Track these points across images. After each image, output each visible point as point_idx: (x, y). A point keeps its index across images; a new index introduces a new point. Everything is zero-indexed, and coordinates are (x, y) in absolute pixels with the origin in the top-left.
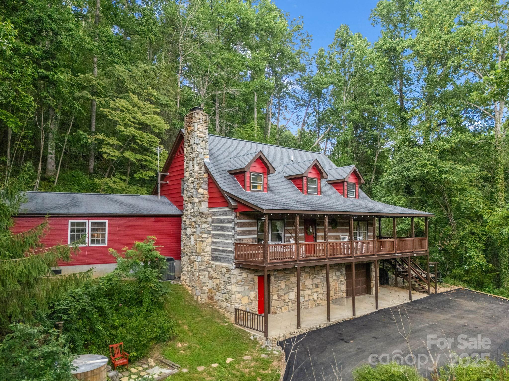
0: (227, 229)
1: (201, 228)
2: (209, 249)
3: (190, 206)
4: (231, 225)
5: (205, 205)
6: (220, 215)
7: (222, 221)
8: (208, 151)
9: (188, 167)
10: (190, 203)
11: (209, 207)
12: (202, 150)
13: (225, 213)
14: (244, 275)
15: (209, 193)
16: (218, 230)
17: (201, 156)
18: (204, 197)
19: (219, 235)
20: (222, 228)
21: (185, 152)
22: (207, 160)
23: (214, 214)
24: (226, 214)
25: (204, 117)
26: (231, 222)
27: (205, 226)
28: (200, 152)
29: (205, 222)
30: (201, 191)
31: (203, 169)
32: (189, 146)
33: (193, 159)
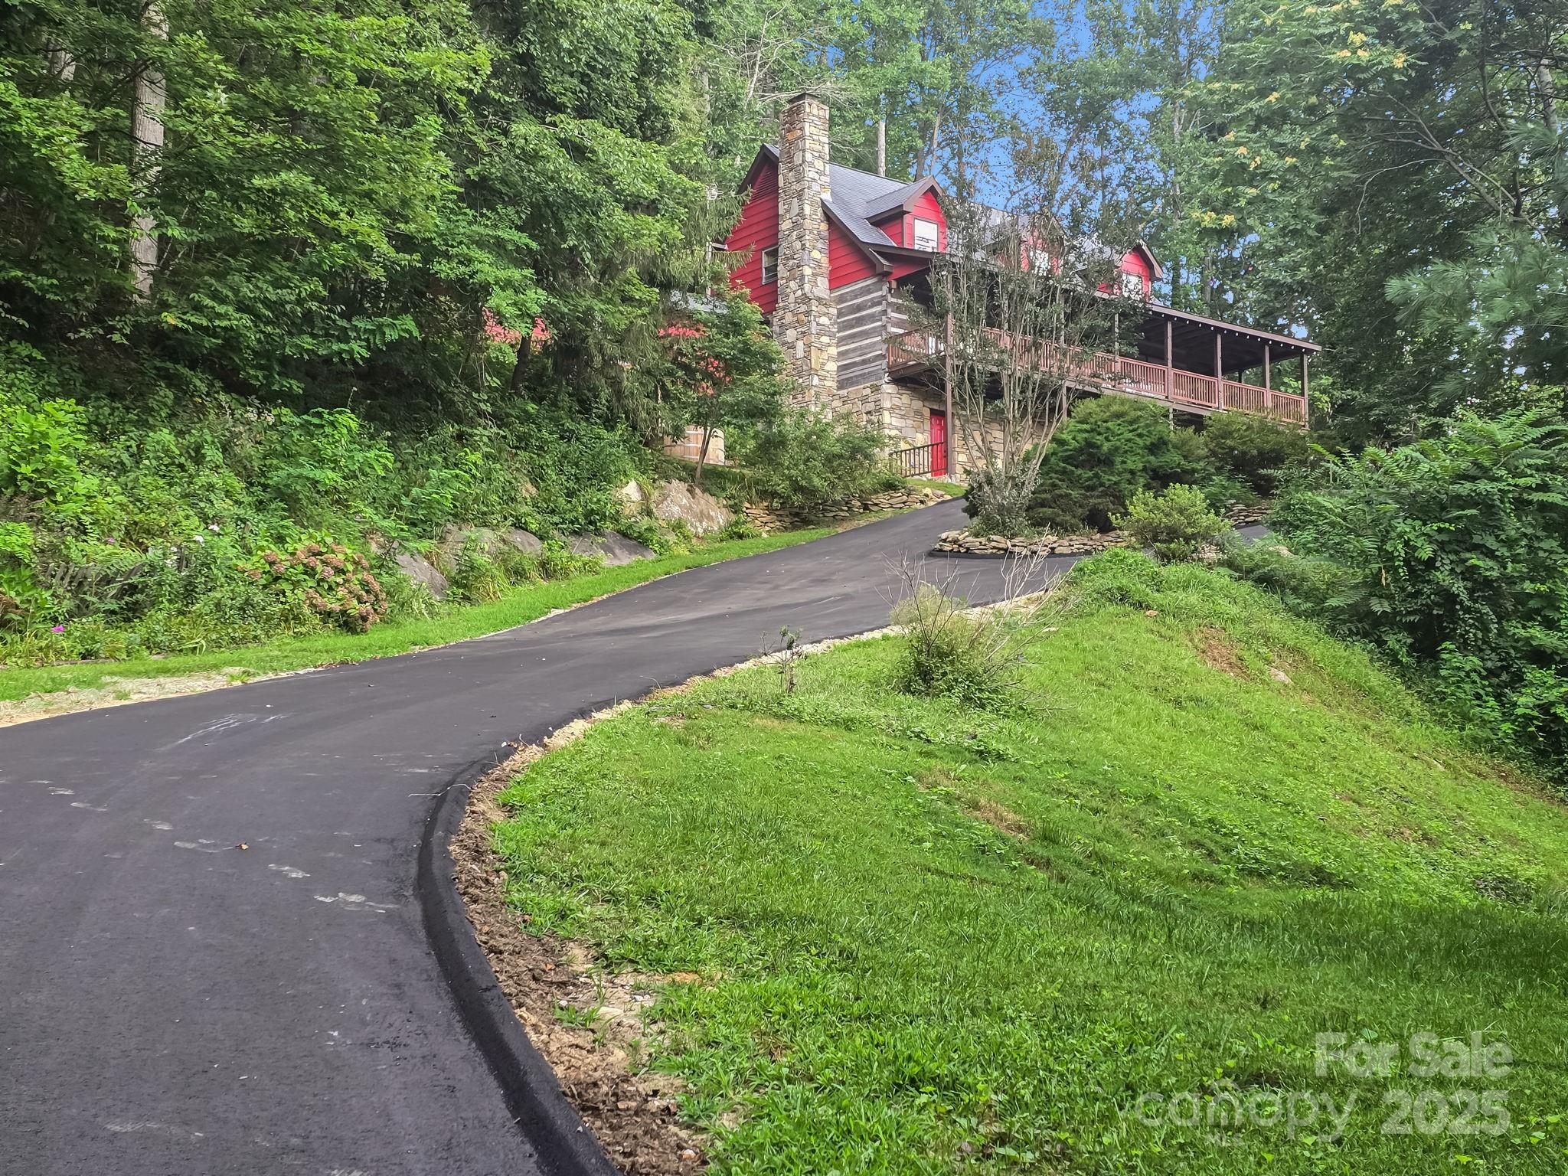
0: (872, 318)
1: (818, 324)
2: (832, 366)
3: (793, 285)
4: (879, 308)
5: (823, 283)
6: (856, 297)
7: (859, 308)
8: (828, 179)
9: (788, 211)
10: (794, 279)
11: (831, 289)
12: (817, 177)
13: (867, 291)
14: (905, 399)
15: (830, 261)
16: (852, 327)
17: (816, 187)
18: (820, 267)
19: (852, 336)
20: (860, 321)
21: (781, 183)
22: (827, 196)
23: (841, 299)
24: (869, 292)
25: (821, 113)
26: (879, 303)
27: (824, 320)
28: (814, 180)
29: (825, 314)
30: (816, 254)
31: (820, 211)
32: (791, 170)
33: (800, 194)
